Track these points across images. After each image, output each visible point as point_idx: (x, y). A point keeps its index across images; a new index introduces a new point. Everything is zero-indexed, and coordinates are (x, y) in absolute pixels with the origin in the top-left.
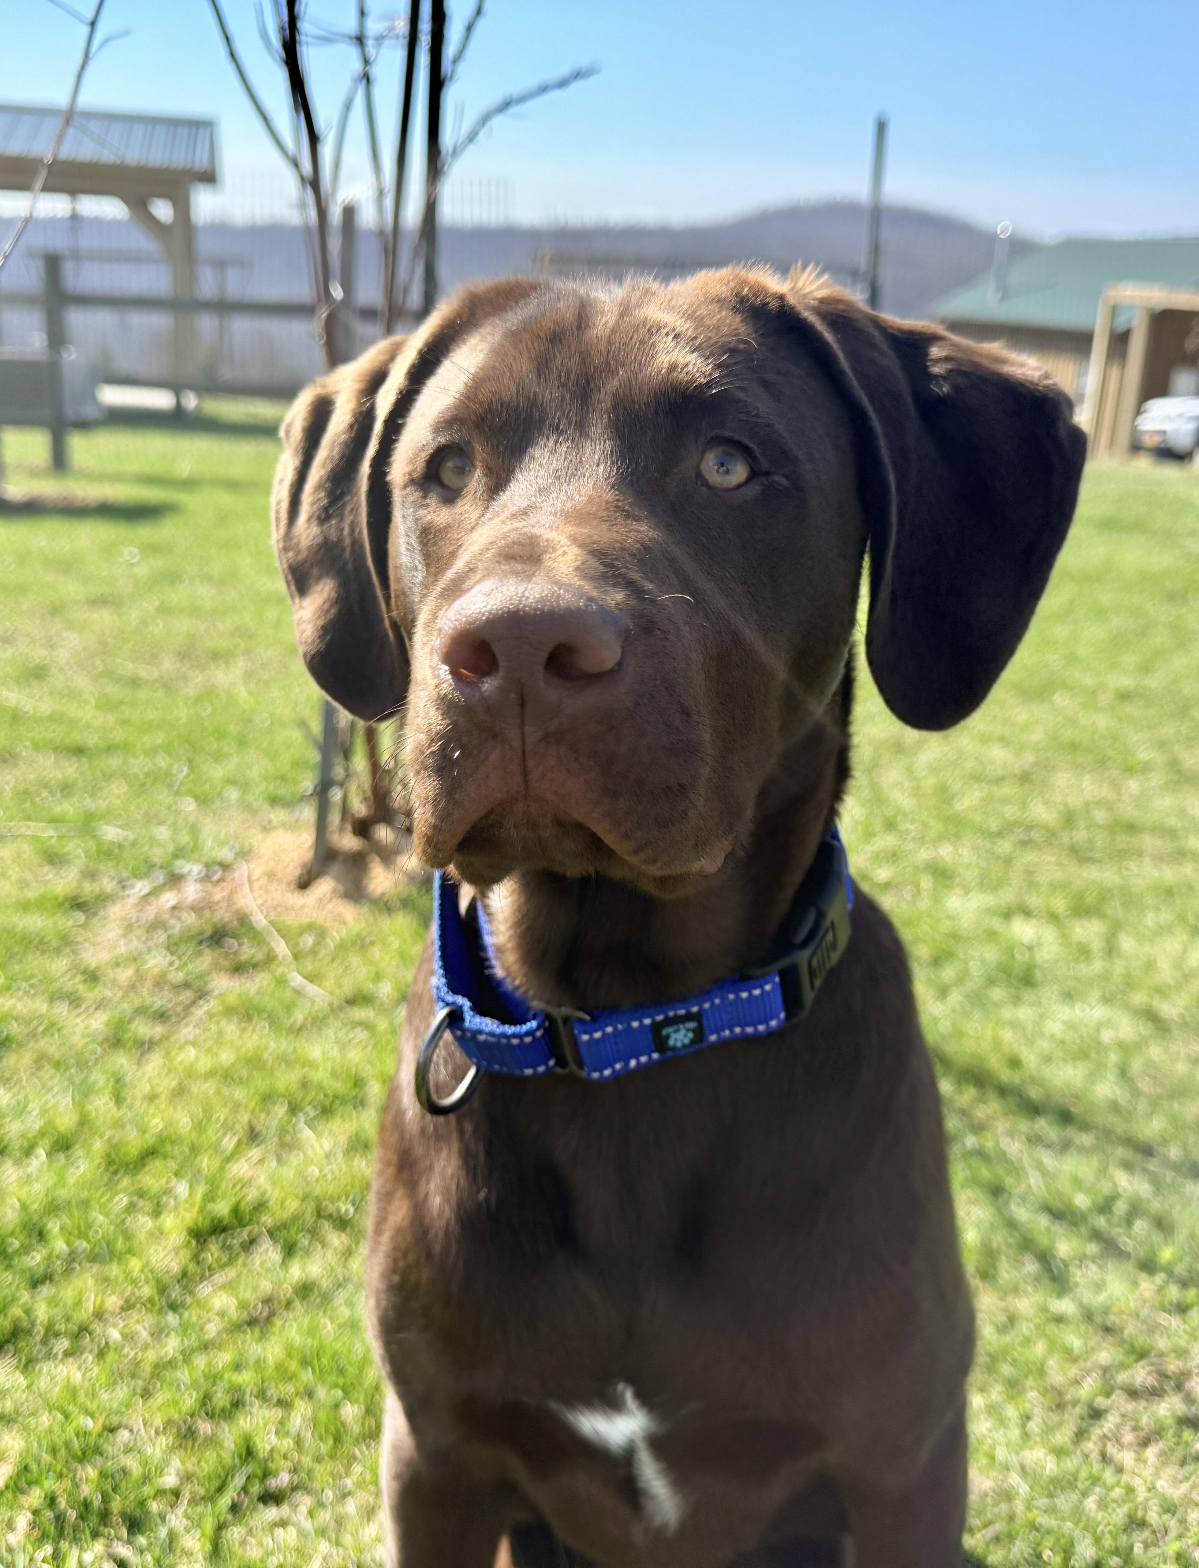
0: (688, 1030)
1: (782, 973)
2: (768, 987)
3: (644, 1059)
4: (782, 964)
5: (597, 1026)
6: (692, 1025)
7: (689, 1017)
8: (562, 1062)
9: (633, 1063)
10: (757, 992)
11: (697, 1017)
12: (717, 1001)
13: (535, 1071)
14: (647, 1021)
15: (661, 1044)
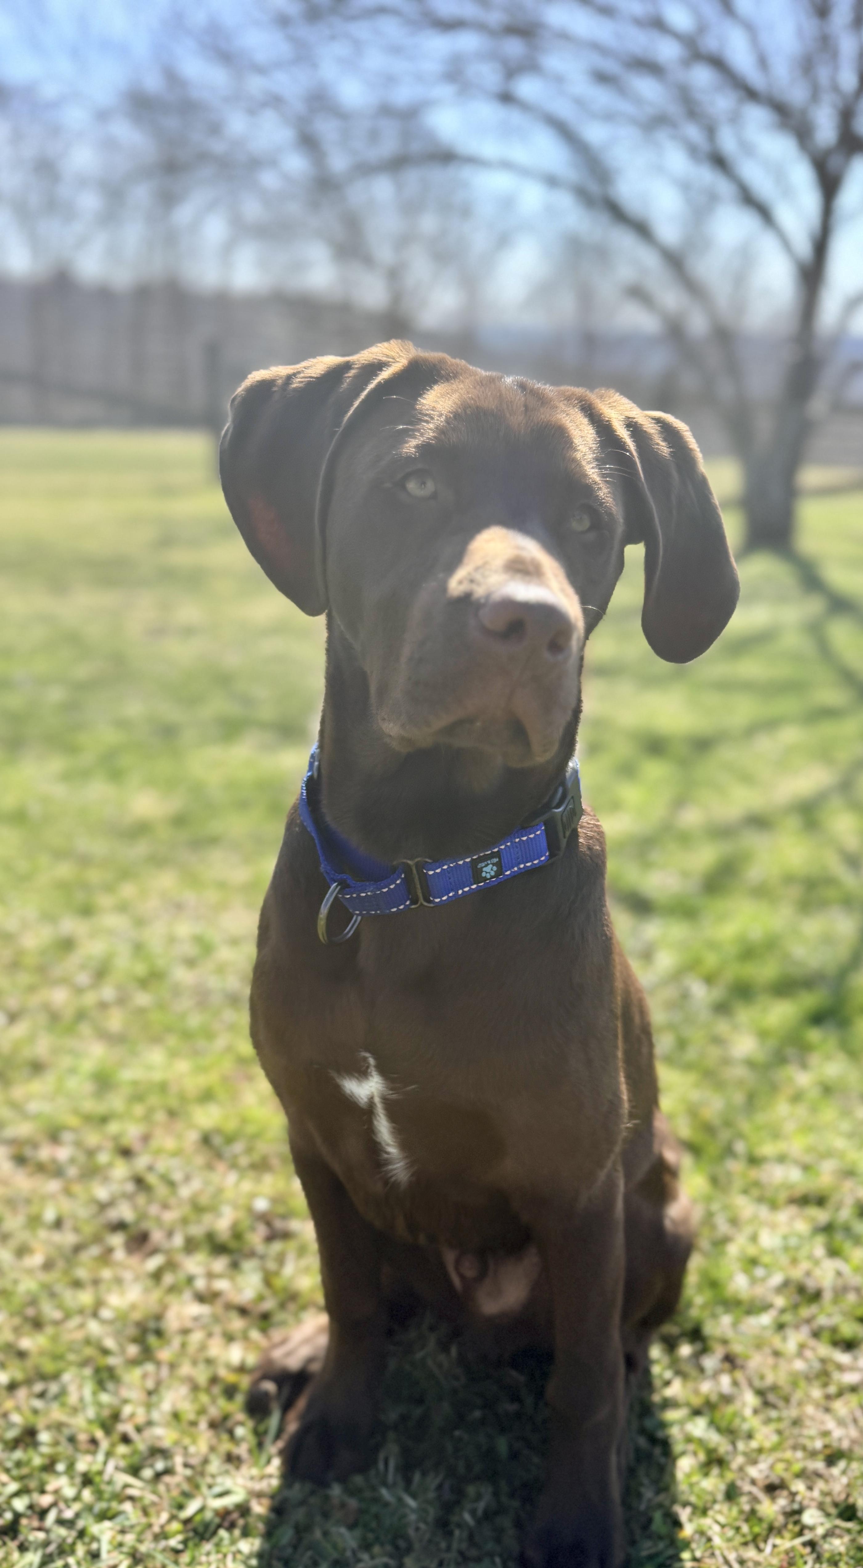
0: (493, 864)
1: (546, 824)
2: (538, 833)
3: (466, 889)
4: (546, 817)
5: (437, 864)
6: (495, 860)
7: (493, 855)
8: (414, 901)
9: (460, 892)
10: (532, 836)
11: (498, 855)
12: (509, 844)
13: (398, 909)
14: (468, 860)
15: (477, 876)
